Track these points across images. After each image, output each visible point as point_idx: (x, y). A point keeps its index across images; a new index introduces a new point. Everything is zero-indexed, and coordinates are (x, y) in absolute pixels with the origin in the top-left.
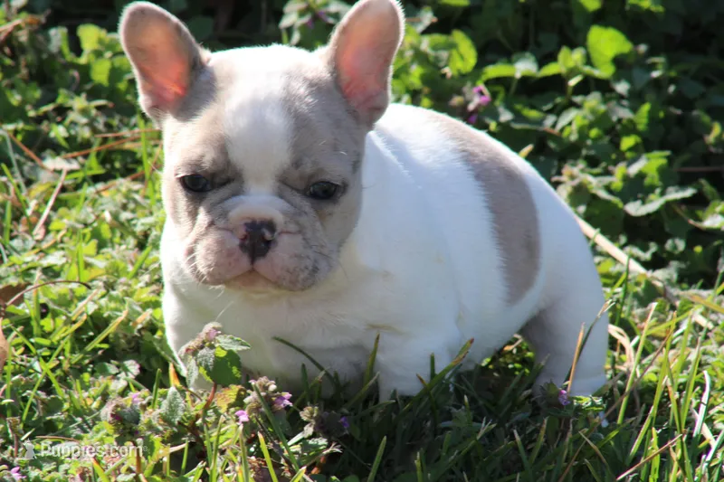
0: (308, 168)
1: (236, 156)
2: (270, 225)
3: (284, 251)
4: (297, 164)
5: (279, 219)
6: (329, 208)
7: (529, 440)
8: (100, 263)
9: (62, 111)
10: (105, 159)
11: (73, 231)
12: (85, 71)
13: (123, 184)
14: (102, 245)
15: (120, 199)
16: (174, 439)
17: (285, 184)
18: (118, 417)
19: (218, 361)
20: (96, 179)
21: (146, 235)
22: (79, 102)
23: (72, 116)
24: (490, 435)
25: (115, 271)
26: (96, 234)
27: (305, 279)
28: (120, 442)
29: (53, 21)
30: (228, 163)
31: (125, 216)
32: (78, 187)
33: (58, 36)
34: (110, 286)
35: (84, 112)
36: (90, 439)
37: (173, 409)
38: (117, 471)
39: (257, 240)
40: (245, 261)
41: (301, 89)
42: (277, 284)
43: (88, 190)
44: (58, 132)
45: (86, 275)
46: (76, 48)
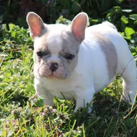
0: (66, 51)
1: (50, 48)
2: (57, 64)
3: (60, 70)
4: (63, 50)
5: (59, 62)
6: (70, 61)
7: (109, 121)
8: (12, 78)
9: (4, 43)
10: (14, 54)
11: (6, 71)
12: (10, 34)
13: (18, 60)
14: (12, 74)
15: (17, 63)
16: (27, 119)
17: (60, 55)
18: (15, 113)
19: (38, 101)
20: (11, 59)
21: (22, 72)
22: (8, 41)
23: (7, 44)
24: (100, 120)
25: (15, 80)
26: (11, 71)
27: (64, 77)
28: (15, 119)
29: (3, 23)
30: (48, 50)
31: (18, 67)
32: (7, 60)
33: (4, 26)
34: (14, 84)
35: (9, 43)
36: (8, 118)
37: (27, 112)
38: (14, 126)
39: (53, 67)
40: (51, 72)
41: (65, 33)
42: (58, 78)
43: (10, 61)
44: (3, 48)
45: (9, 81)
46: (8, 29)
